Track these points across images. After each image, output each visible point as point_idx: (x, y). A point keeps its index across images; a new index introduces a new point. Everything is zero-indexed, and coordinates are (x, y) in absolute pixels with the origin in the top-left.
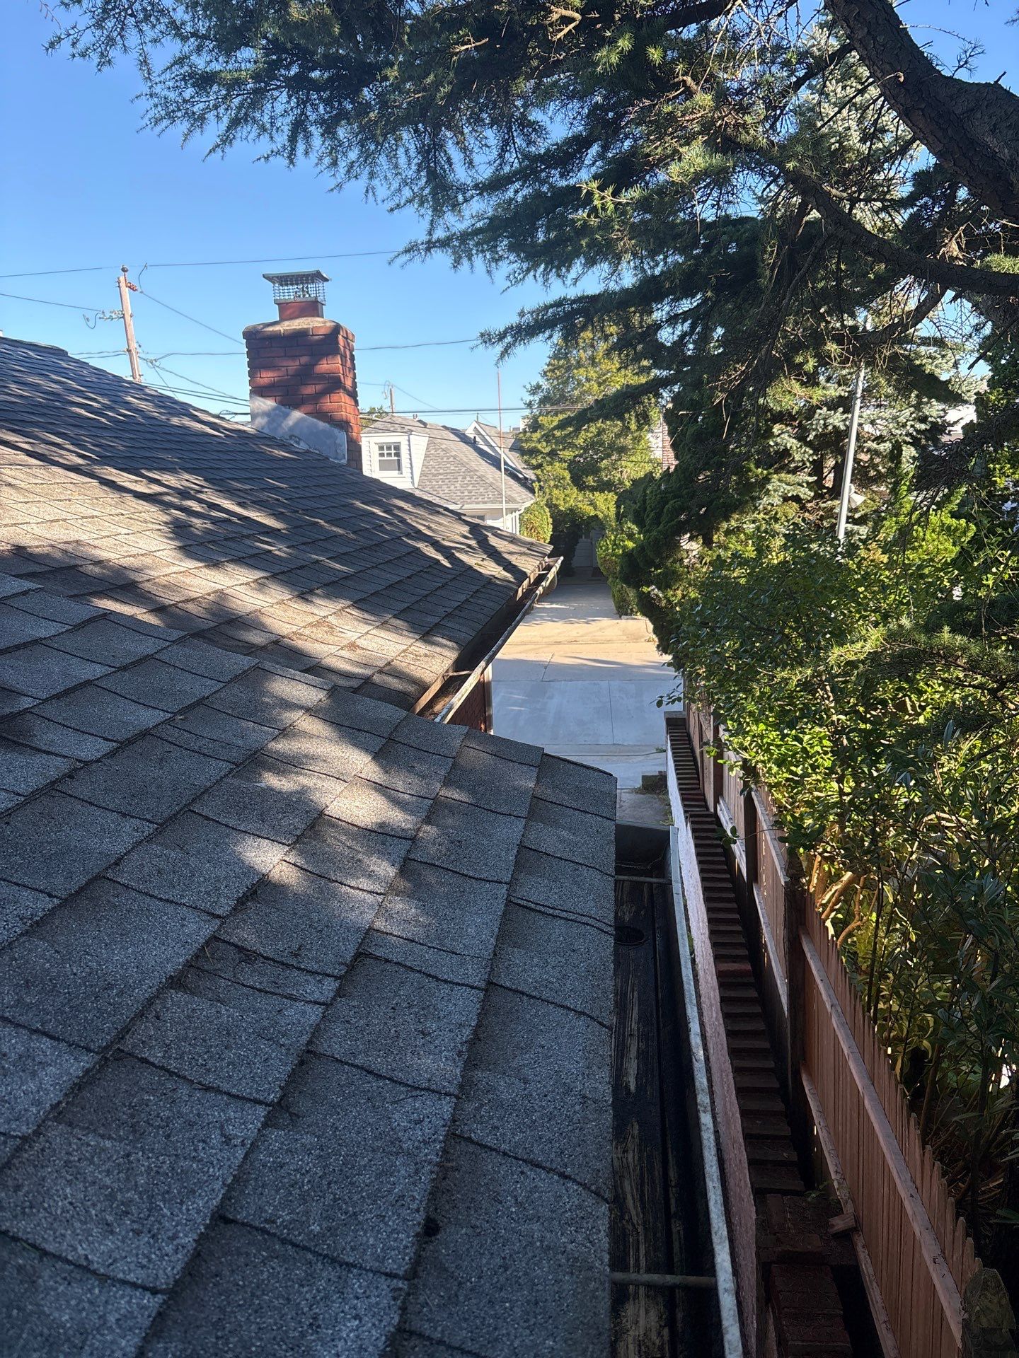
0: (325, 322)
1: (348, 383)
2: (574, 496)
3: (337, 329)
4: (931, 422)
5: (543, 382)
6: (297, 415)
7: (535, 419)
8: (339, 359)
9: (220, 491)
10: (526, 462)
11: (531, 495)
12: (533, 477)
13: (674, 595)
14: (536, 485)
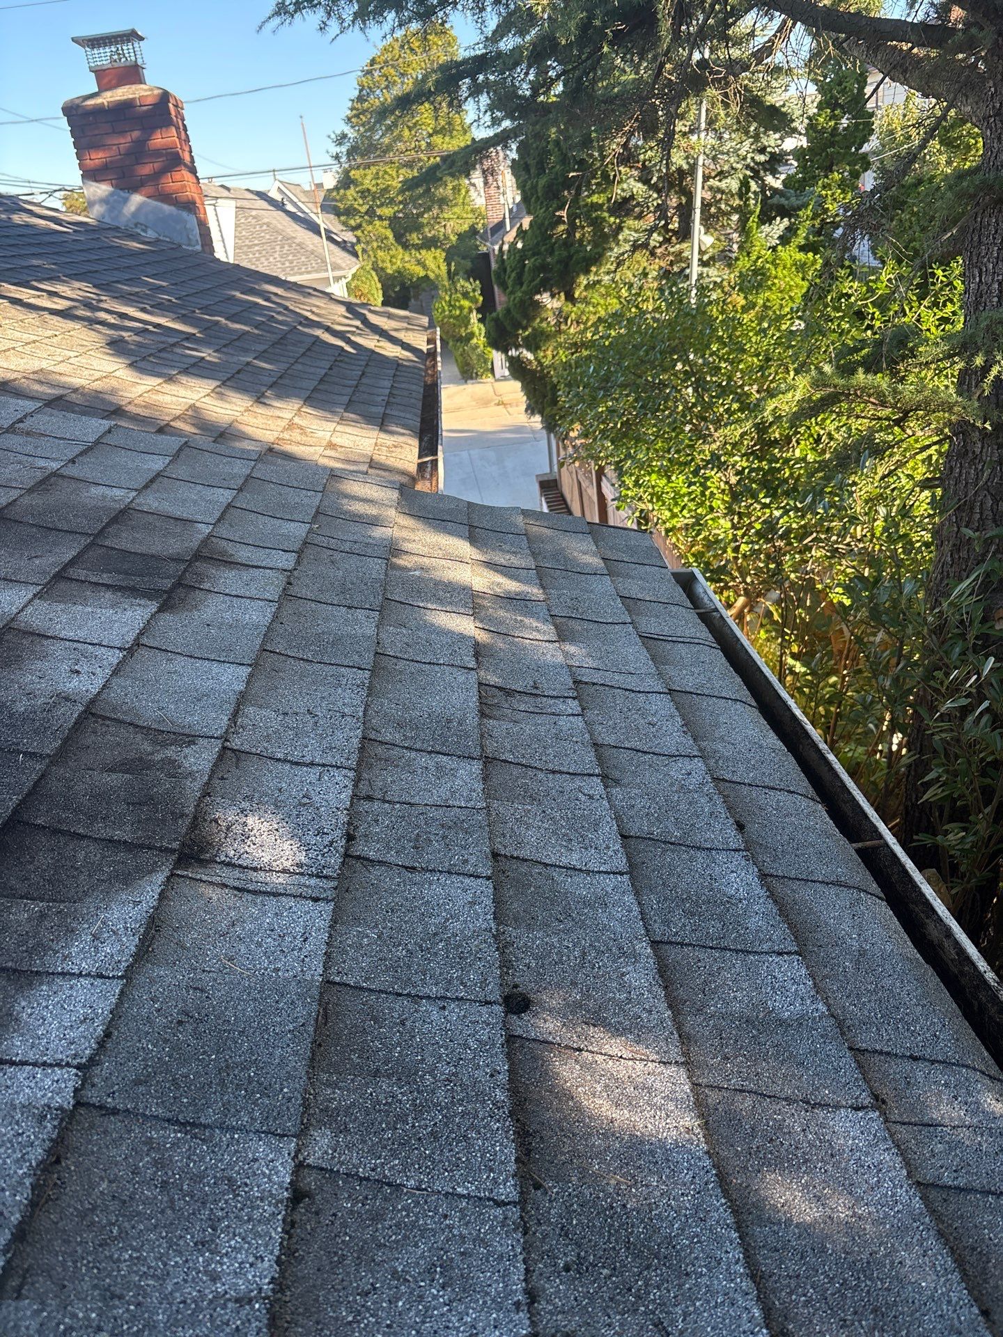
0: (151, 90)
1: (187, 159)
2: (400, 257)
3: (165, 96)
4: (770, 153)
5: (347, 130)
6: (137, 199)
7: (346, 172)
8: (174, 129)
9: (116, 298)
10: (344, 224)
11: (354, 259)
12: (354, 240)
13: (545, 357)
14: (358, 248)
